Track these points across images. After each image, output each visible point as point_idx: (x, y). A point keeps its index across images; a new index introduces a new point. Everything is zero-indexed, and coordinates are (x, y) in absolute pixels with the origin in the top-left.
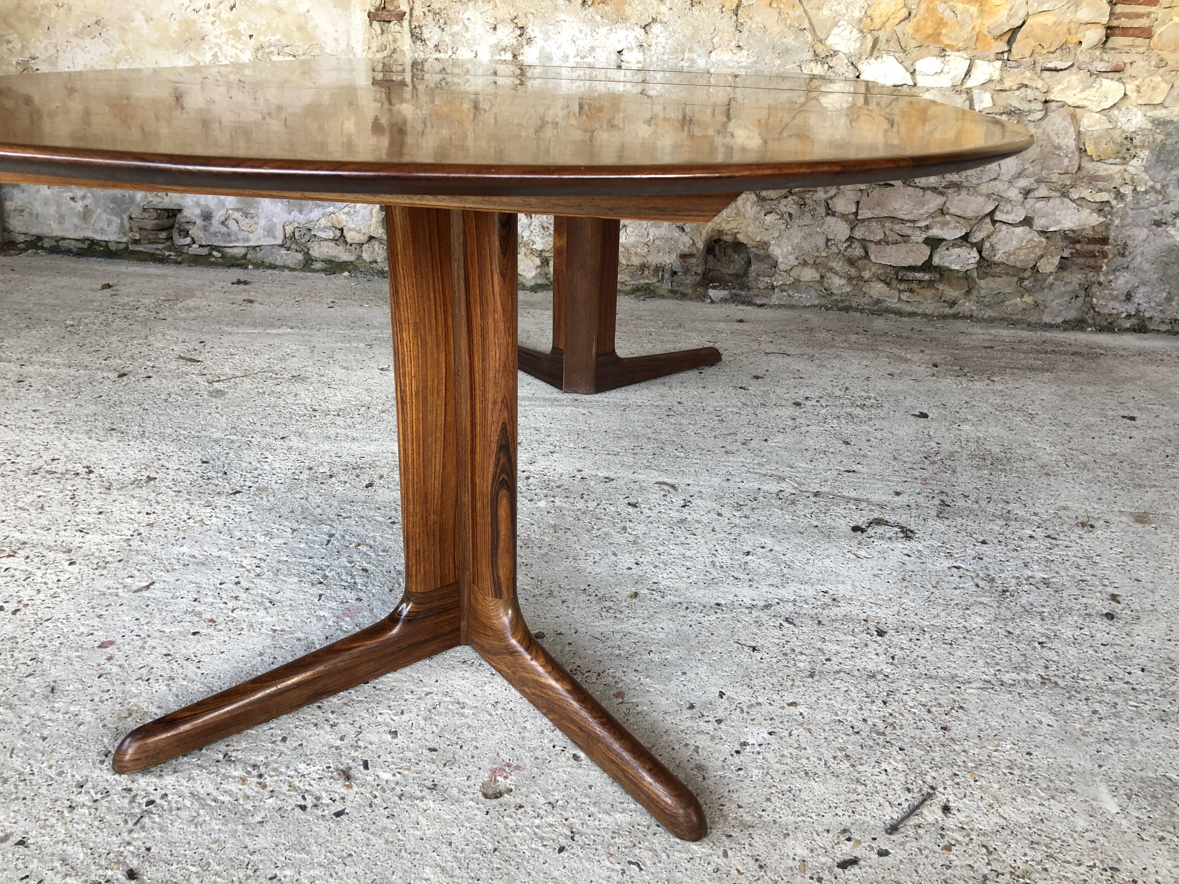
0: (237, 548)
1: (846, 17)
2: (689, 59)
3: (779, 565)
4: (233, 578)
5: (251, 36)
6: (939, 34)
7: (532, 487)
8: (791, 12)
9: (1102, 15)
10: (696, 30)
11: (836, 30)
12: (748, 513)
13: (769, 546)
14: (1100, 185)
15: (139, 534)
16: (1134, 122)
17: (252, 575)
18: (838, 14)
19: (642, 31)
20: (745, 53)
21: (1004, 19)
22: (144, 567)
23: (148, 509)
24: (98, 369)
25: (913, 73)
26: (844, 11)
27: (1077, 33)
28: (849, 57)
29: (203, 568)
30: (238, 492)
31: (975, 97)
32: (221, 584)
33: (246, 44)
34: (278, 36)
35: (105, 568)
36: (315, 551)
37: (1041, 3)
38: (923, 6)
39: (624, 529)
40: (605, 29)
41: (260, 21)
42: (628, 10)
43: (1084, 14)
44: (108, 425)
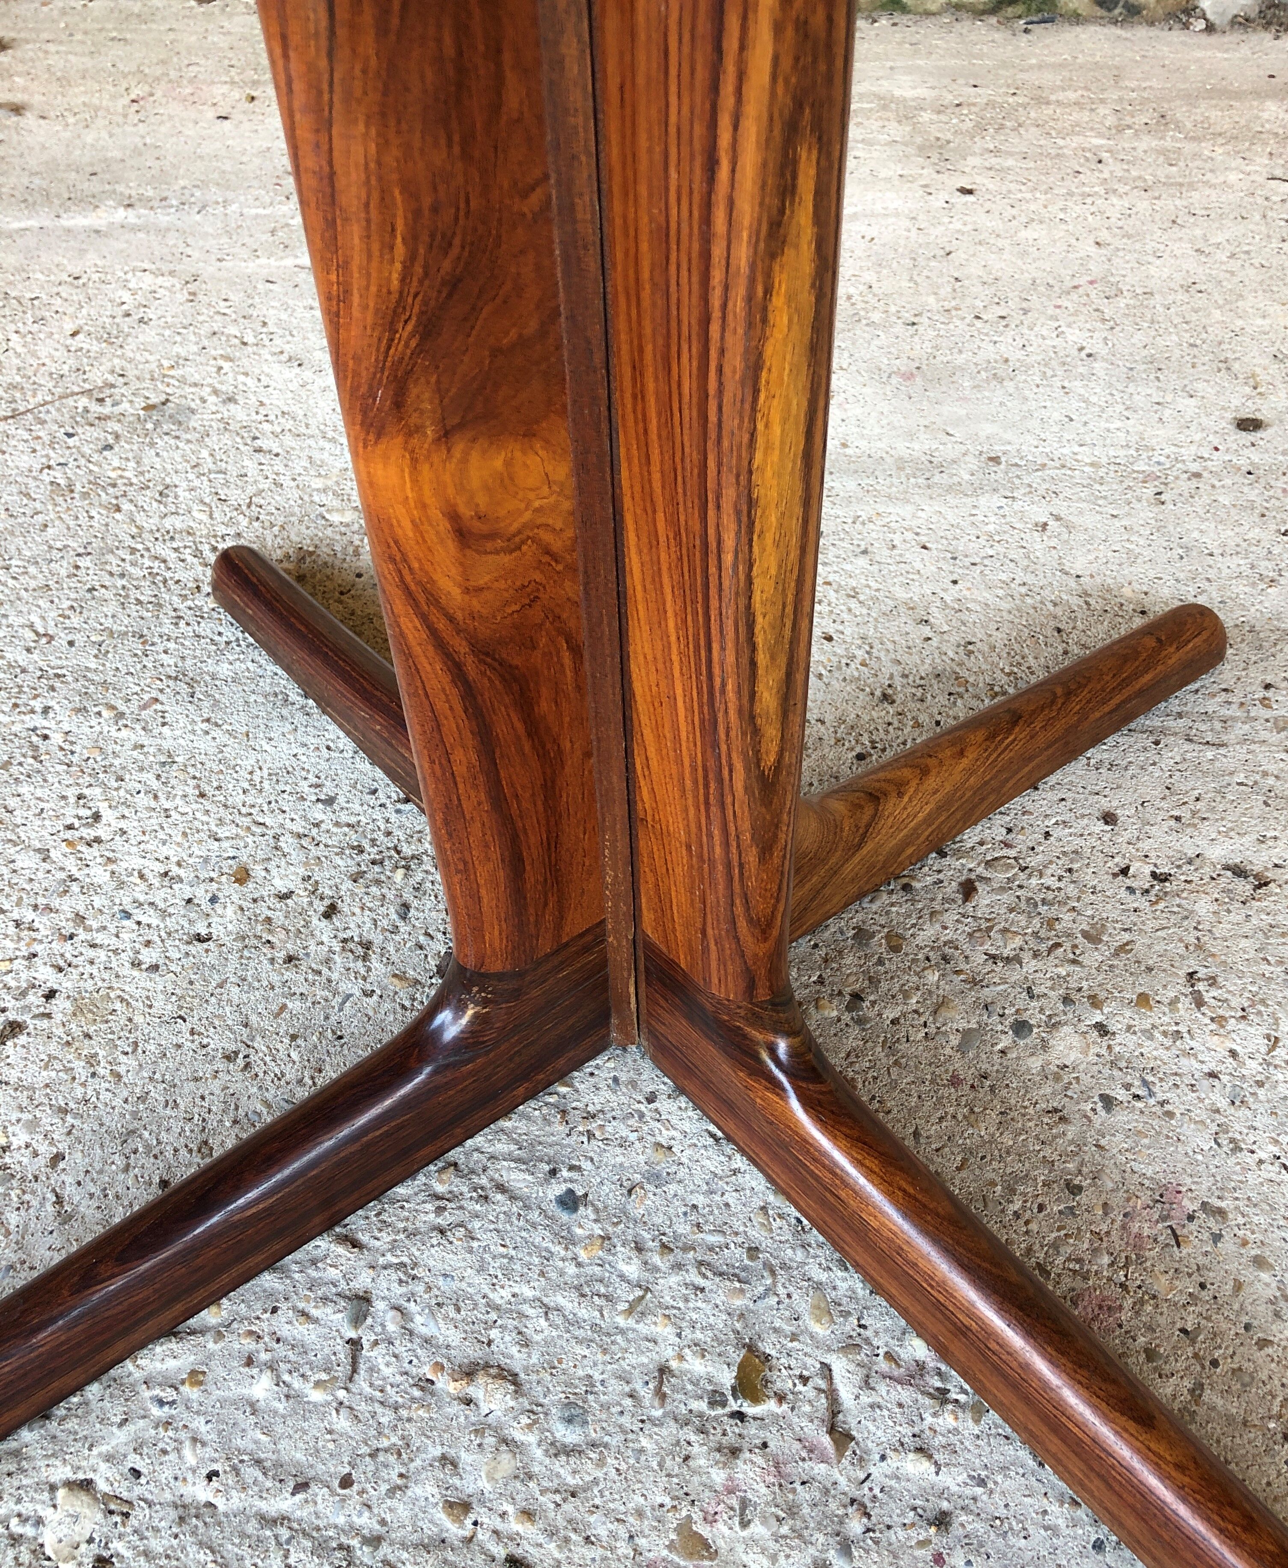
36: (315, 1426)
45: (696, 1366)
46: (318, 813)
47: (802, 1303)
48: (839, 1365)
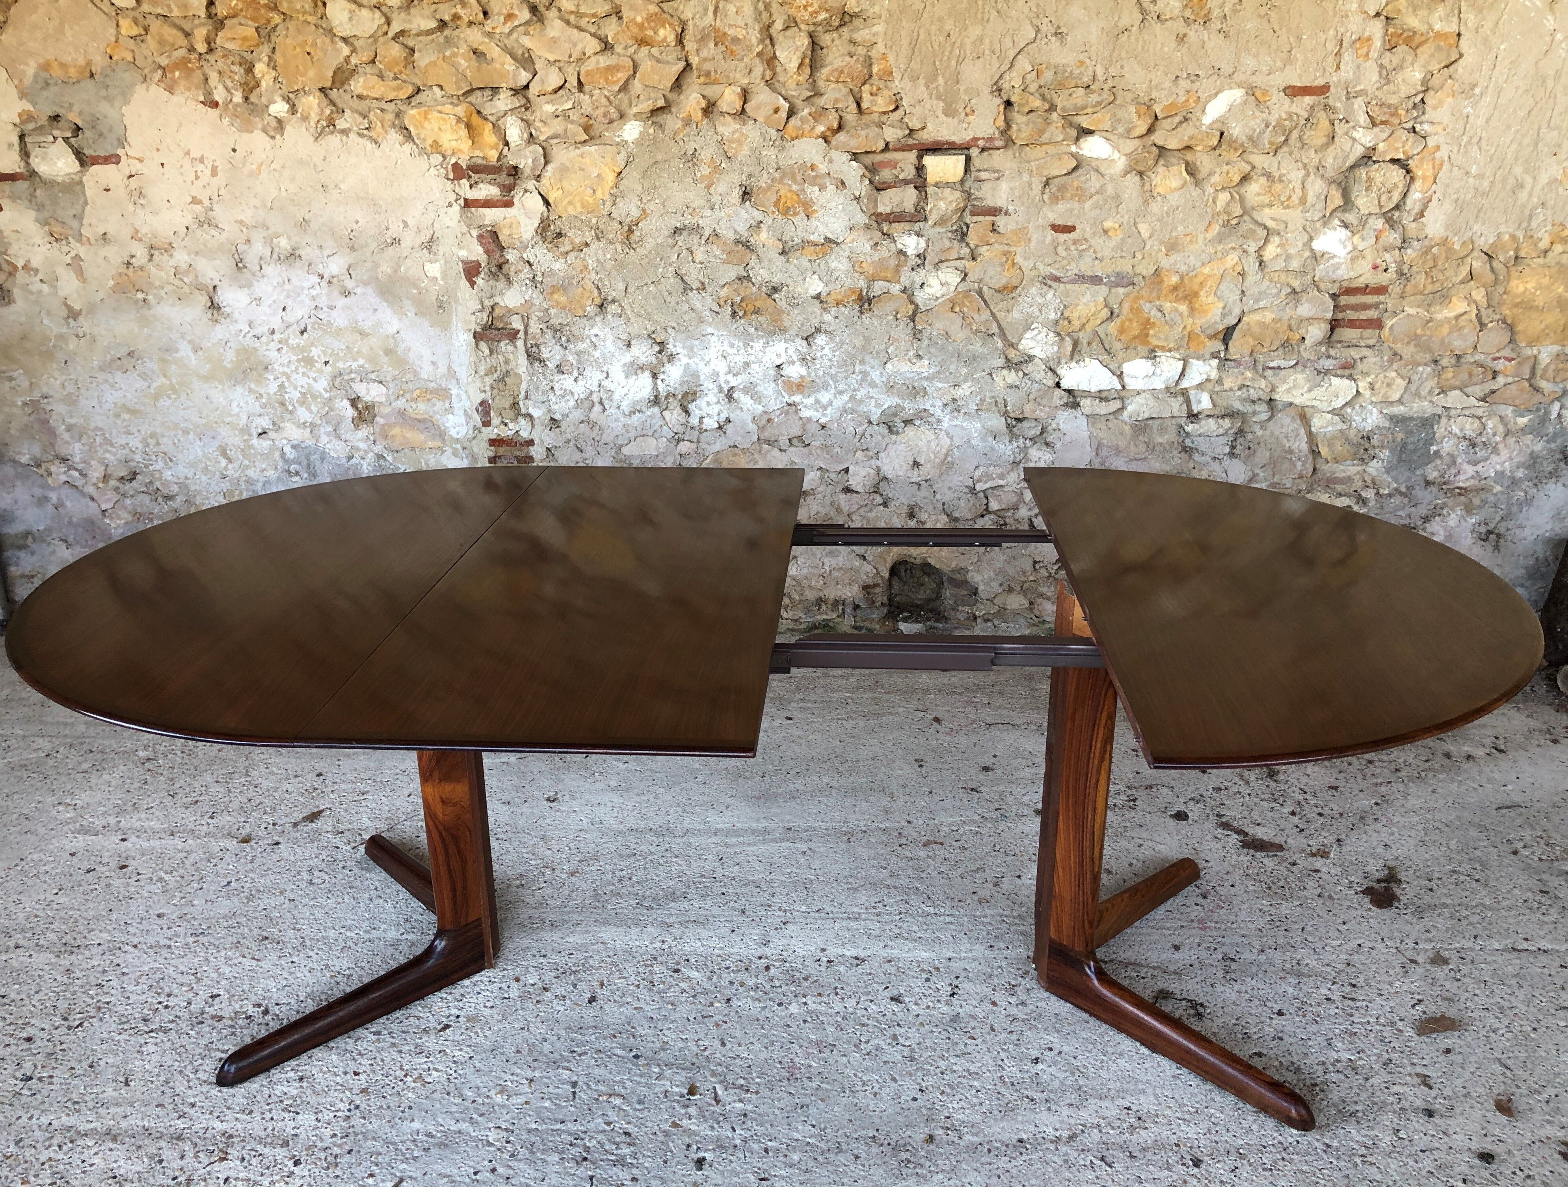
0: (475, 1116)
1: (1040, 319)
2: (861, 372)
3: (1073, 1074)
4: (486, 1163)
5: (326, 363)
6: (1147, 335)
7: (777, 983)
8: (976, 316)
9: (1325, 311)
10: (867, 340)
11: (1029, 334)
12: (1024, 997)
13: (1056, 1046)
14: (1339, 488)
15: (357, 1107)
16: (1369, 421)
17: (506, 1156)
18: (1029, 315)
19: (804, 343)
20: (926, 362)
21: (1218, 319)
22: (380, 1159)
23: (353, 1066)
24: (208, 834)
25: (1120, 376)
26: (1038, 314)
27: (1299, 328)
28: (1045, 362)
29: (447, 1152)
30: (448, 1026)
31: (1192, 398)
32: (476, 1173)
33: (320, 371)
34: (361, 362)
35: (337, 1165)
36: (564, 1110)
37: (1257, 301)
38: (1126, 306)
39: (895, 1037)
40: (761, 341)
41: (338, 345)
42: (787, 321)
43: (1305, 309)
44: (256, 932)
45: (676, 1089)
46: (541, 960)
47: (708, 1074)
48: (717, 1086)
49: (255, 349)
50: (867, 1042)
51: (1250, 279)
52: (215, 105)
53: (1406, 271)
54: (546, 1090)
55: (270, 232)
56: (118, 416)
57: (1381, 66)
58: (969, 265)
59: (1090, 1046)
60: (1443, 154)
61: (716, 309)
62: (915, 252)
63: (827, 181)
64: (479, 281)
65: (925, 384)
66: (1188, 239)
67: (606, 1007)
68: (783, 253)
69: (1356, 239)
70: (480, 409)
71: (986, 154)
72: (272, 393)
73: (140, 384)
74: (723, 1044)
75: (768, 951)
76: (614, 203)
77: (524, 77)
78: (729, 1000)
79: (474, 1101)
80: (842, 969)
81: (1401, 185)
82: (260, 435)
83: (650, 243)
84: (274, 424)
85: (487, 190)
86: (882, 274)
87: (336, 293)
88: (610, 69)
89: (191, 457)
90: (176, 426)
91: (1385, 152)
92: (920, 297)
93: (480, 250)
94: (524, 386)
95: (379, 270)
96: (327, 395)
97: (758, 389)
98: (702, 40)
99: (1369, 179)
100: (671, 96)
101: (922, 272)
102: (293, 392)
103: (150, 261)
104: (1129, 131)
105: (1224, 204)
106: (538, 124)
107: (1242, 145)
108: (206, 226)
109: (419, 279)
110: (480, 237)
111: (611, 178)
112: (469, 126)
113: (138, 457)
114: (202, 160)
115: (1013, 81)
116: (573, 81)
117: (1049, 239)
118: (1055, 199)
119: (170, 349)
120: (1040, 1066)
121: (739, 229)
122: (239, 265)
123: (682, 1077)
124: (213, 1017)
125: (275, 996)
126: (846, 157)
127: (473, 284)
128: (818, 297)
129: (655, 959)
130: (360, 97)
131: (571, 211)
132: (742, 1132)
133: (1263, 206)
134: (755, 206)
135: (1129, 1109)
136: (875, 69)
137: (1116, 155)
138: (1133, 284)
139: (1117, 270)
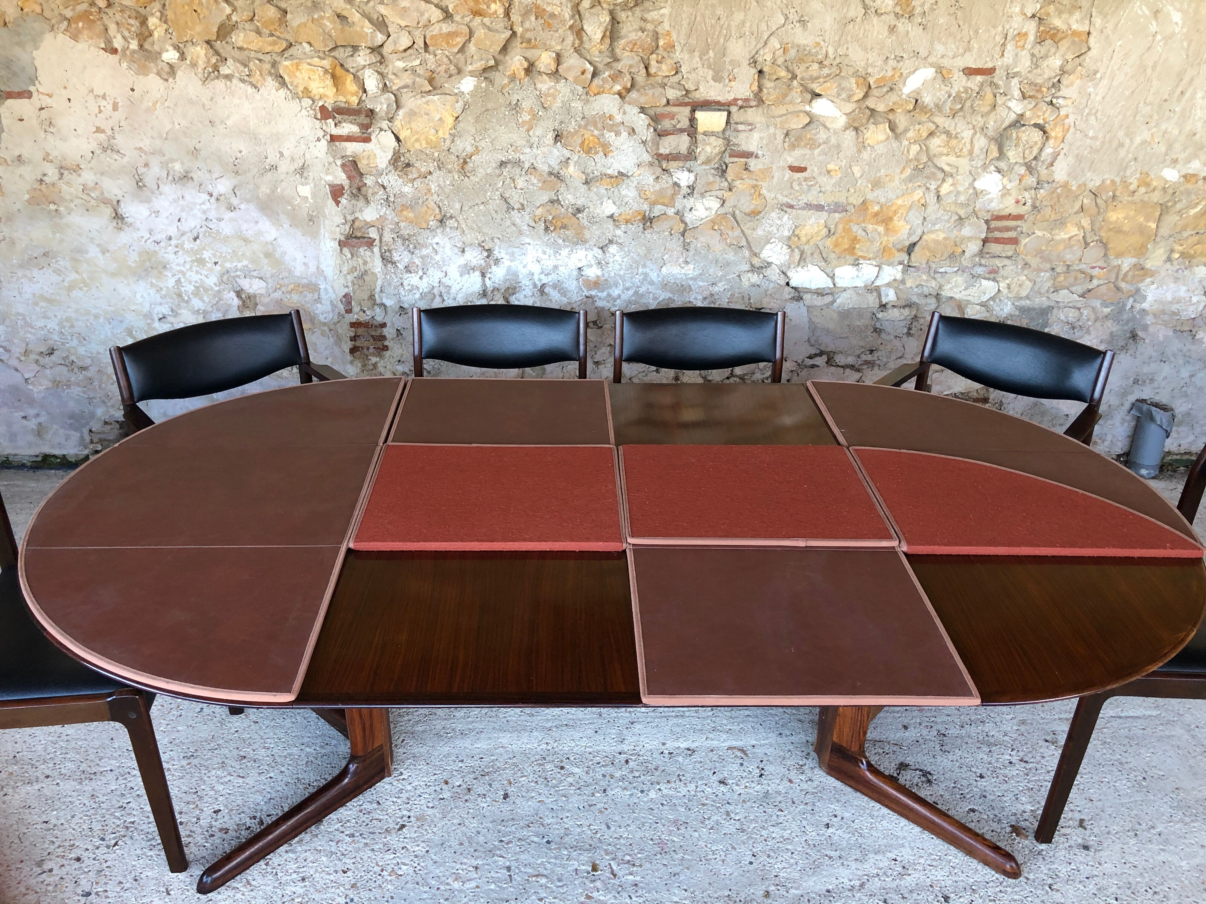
1: (777, 236)
2: (642, 274)
3: (854, 835)
5: (216, 263)
6: (854, 248)
7: (636, 774)
8: (730, 233)
9: (982, 233)
10: (649, 250)
11: (769, 246)
12: (810, 775)
13: (839, 814)
16: (1005, 310)
18: (770, 233)
19: (600, 251)
20: (691, 266)
21: (905, 237)
23: (340, 866)
25: (833, 278)
26: (775, 232)
27: (961, 244)
28: (780, 267)
30: (403, 826)
31: (882, 293)
33: (210, 270)
34: (245, 263)
36: (506, 891)
37: (934, 224)
38: (840, 227)
39: (728, 814)
40: (567, 250)
41: (225, 249)
42: (587, 234)
43: (967, 231)
44: (235, 752)
45: (583, 868)
46: (460, 765)
47: (603, 853)
48: (612, 863)
49: (156, 252)
50: (709, 819)
51: (930, 209)
52: (115, 51)
53: (1038, 205)
54: (489, 875)
55: (166, 158)
56: (36, 304)
57: (1033, 55)
58: (727, 194)
59: (862, 812)
60: (1070, 121)
61: (533, 224)
62: (686, 184)
63: (622, 128)
64: (343, 201)
65: (691, 283)
66: (888, 178)
67: (516, 801)
68: (586, 183)
69: (1005, 180)
70: (344, 300)
71: (742, 110)
72: (170, 286)
73: (55, 278)
74: (609, 828)
75: (625, 747)
76: (453, 141)
77: (380, 38)
78: (605, 790)
79: (438, 889)
80: (680, 759)
81: (1039, 143)
82: (160, 319)
83: (481, 172)
84: (172, 311)
85: (348, 128)
86: (661, 201)
87: (223, 209)
88: (451, 35)
89: (102, 337)
90: (88, 312)
91: (1030, 119)
92: (689, 217)
93: (344, 176)
94: (379, 282)
95: (260, 191)
96: (217, 289)
97: (564, 285)
98: (526, 14)
99: (1018, 138)
100: (500, 57)
101: (692, 200)
102: (188, 286)
103: (60, 179)
104: (850, 97)
105: (915, 153)
106: (391, 76)
107: (931, 110)
108: (109, 151)
109: (293, 198)
110: (343, 166)
111: (450, 121)
112: (334, 76)
113: (56, 337)
114: (104, 97)
115: (766, 56)
116: (420, 43)
117: (787, 176)
118: (793, 147)
119: (80, 250)
120: (830, 830)
121: (551, 163)
122: (140, 184)
123: (585, 857)
124: (221, 830)
125: (265, 808)
126: (636, 110)
127: (338, 203)
128: (611, 216)
129: (544, 759)
130: (240, 49)
131: (417, 146)
132: (637, 899)
133: (942, 154)
134: (565, 146)
135: (895, 860)
136: (661, 43)
137: (838, 114)
138: (846, 211)
139: (836, 200)
